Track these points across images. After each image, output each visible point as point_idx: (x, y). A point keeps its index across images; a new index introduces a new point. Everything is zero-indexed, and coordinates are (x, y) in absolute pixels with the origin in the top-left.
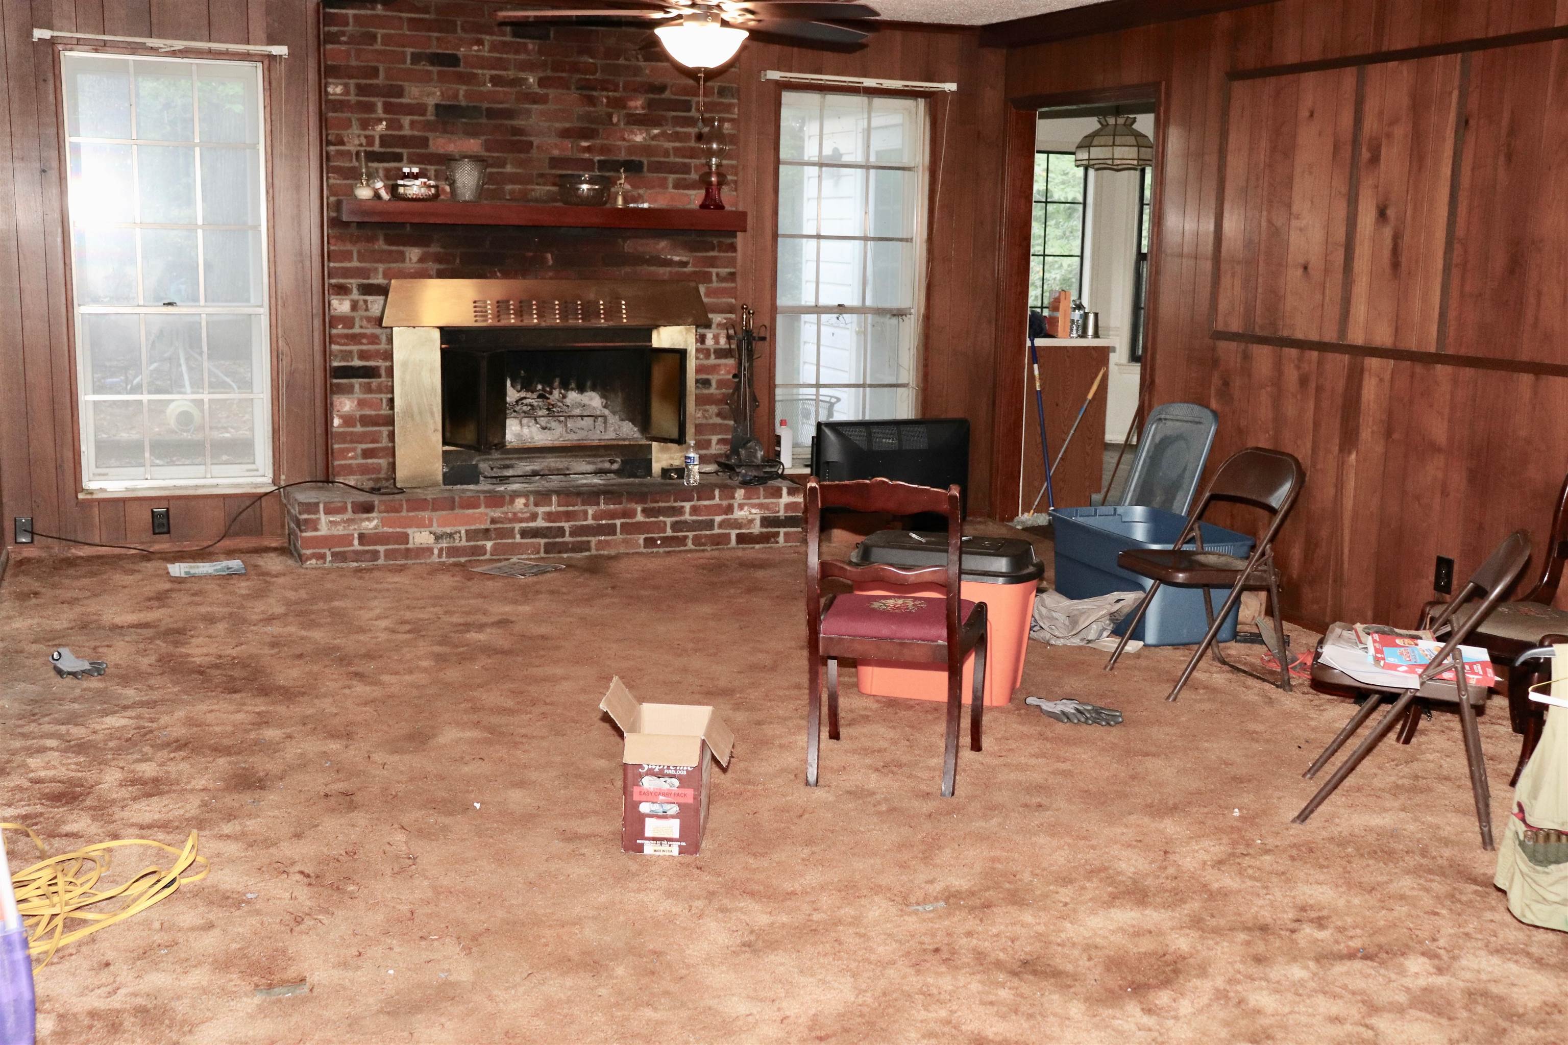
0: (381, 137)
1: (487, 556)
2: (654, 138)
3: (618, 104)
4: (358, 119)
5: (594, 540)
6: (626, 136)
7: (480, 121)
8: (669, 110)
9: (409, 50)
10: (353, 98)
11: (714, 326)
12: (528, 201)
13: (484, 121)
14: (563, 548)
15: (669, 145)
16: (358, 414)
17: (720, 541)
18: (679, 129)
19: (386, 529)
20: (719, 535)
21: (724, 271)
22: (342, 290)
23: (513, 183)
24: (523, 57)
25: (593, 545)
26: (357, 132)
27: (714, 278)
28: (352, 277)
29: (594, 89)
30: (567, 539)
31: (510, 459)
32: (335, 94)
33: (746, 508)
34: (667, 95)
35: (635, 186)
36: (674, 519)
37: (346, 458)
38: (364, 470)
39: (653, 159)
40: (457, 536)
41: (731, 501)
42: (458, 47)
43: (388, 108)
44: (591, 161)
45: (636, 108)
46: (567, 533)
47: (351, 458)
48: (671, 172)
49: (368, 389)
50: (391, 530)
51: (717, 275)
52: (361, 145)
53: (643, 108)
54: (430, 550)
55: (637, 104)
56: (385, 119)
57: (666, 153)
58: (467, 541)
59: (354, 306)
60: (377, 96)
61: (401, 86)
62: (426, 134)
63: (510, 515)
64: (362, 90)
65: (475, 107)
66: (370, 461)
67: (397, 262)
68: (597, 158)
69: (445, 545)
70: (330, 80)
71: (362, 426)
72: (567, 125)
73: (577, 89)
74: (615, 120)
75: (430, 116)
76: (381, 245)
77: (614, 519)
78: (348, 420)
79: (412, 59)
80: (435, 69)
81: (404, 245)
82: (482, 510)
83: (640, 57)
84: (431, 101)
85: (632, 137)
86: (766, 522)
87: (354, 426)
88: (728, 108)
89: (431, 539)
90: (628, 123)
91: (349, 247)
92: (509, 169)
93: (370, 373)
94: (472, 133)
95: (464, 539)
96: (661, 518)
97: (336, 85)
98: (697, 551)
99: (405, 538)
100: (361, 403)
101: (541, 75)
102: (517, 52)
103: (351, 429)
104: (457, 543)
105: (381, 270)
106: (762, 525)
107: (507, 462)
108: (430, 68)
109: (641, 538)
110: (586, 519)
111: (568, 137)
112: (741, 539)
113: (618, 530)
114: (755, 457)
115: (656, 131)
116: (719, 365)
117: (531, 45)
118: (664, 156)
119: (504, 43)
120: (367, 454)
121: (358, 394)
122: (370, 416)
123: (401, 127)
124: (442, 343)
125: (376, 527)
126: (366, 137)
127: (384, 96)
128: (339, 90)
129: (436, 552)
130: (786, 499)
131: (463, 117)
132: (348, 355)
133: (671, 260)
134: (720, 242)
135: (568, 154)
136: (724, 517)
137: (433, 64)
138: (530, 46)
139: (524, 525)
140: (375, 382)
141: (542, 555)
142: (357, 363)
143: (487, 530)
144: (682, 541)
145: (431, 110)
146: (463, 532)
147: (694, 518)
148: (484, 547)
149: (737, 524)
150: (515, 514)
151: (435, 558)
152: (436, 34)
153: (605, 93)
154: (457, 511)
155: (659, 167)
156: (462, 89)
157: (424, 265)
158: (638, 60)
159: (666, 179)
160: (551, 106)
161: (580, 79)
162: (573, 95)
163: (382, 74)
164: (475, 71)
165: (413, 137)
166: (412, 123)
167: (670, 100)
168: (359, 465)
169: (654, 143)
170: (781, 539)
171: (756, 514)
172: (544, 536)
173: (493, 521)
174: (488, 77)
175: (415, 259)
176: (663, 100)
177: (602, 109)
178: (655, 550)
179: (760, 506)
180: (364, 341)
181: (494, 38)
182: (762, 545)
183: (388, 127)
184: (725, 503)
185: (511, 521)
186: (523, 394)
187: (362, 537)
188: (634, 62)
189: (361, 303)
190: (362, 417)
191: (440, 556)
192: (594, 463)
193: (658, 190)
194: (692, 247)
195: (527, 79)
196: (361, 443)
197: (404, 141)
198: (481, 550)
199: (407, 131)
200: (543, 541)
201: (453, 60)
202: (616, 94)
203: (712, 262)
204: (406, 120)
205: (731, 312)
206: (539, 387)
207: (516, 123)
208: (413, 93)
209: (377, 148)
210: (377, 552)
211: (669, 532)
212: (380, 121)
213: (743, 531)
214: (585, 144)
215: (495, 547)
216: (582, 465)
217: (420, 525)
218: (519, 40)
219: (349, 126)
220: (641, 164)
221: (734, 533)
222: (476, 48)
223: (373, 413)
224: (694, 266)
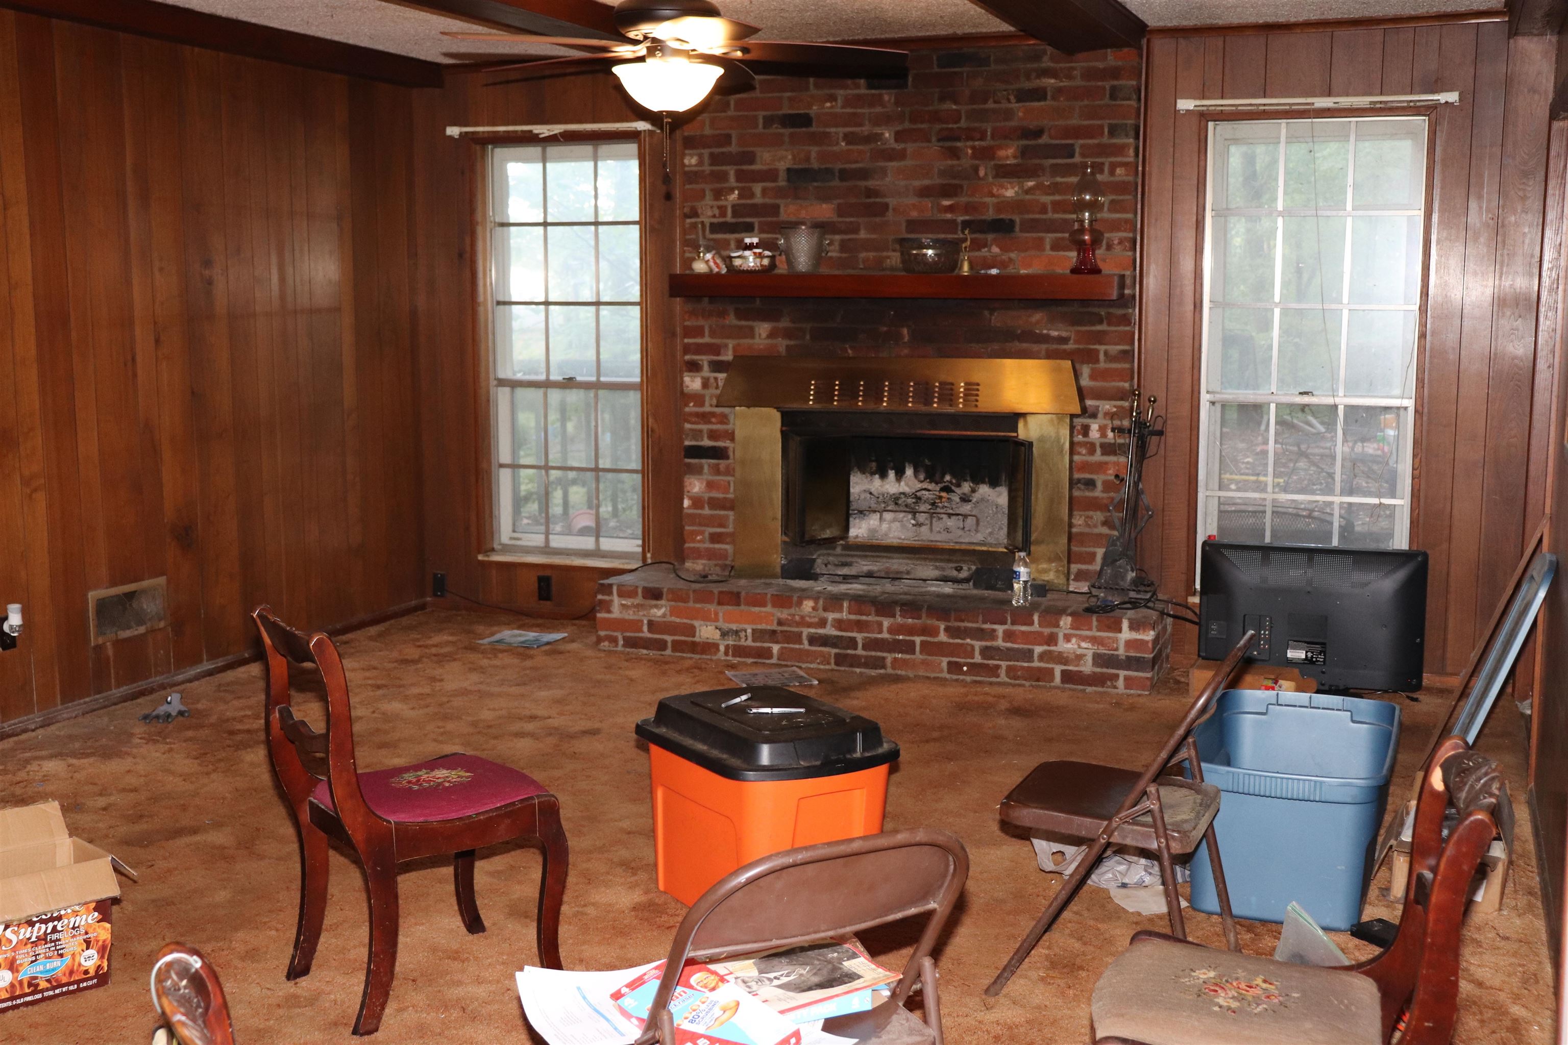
0: (733, 206)
1: (774, 661)
2: (1028, 191)
3: (985, 154)
4: (712, 190)
5: (889, 657)
6: (995, 190)
7: (832, 184)
8: (1047, 158)
9: (761, 114)
10: (707, 168)
11: (1100, 415)
12: (883, 270)
13: (836, 183)
14: (855, 661)
15: (1047, 199)
16: (706, 496)
17: (1043, 675)
18: (1059, 179)
19: (673, 619)
20: (1039, 669)
21: (1114, 349)
22: (694, 367)
23: (867, 250)
24: (878, 109)
25: (889, 661)
26: (711, 203)
27: (1102, 356)
28: (704, 354)
29: (958, 139)
30: (860, 651)
31: (852, 556)
32: (690, 166)
33: (1074, 640)
34: (1044, 140)
35: (1004, 249)
36: (984, 643)
37: (694, 541)
38: (711, 555)
39: (1027, 216)
40: (742, 634)
41: (1055, 630)
42: (810, 106)
43: (741, 176)
44: (954, 222)
45: (1007, 158)
46: (860, 646)
47: (699, 541)
48: (1048, 231)
49: (717, 471)
50: (678, 620)
51: (1106, 353)
52: (714, 216)
53: (1015, 157)
54: (716, 646)
55: (1008, 154)
56: (737, 188)
57: (1044, 210)
58: (754, 641)
59: (705, 384)
60: (729, 164)
61: (753, 152)
62: (778, 201)
63: (797, 618)
64: (715, 159)
65: (826, 169)
66: (717, 546)
67: (746, 337)
68: (960, 219)
69: (731, 643)
70: (687, 152)
71: (711, 509)
72: (927, 182)
73: (939, 140)
74: (982, 173)
75: (782, 183)
76: (731, 320)
77: (912, 634)
78: (697, 502)
79: (764, 123)
80: (787, 131)
81: (754, 320)
82: (769, 609)
83: (1012, 98)
84: (782, 166)
85: (1003, 192)
86: (1099, 659)
87: (702, 508)
88: (1120, 150)
89: (717, 635)
90: (997, 176)
91: (701, 322)
92: (863, 235)
93: (719, 453)
94: (824, 198)
95: (750, 639)
96: (968, 641)
97: (692, 156)
98: (1010, 684)
99: (691, 631)
100: (710, 485)
101: (899, 128)
102: (872, 105)
103: (699, 511)
104: (743, 642)
105: (731, 346)
106: (1095, 663)
107: (849, 560)
108: (782, 131)
109: (944, 661)
110: (881, 632)
111: (928, 196)
112: (1067, 677)
113: (918, 648)
114: (1123, 578)
115: (1031, 184)
116: (1106, 463)
117: (888, 96)
118: (1040, 213)
119: (859, 97)
120: (715, 538)
121: (707, 475)
122: (718, 499)
123: (752, 195)
124: (782, 426)
125: (664, 615)
126: (719, 207)
127: (735, 164)
128: (694, 161)
129: (722, 648)
130: (1126, 634)
131: (816, 181)
132: (697, 434)
133: (1048, 336)
134: (1108, 313)
135: (928, 215)
136: (1045, 648)
137: (784, 125)
138: (886, 98)
139: (813, 630)
140: (723, 463)
141: (833, 666)
142: (706, 442)
143: (774, 632)
144: (995, 670)
145: (782, 175)
146: (749, 631)
147: (1009, 645)
148: (769, 650)
149: (1061, 659)
150: (802, 617)
151: (721, 655)
152: (789, 94)
153: (970, 143)
154: (743, 607)
155: (1032, 226)
156: (814, 150)
157: (774, 341)
158: (1009, 101)
159: (1041, 239)
160: (908, 162)
161: (941, 130)
162: (935, 147)
163: (734, 141)
164: (828, 130)
165: (764, 206)
166: (764, 191)
167: (1047, 146)
168: (707, 550)
169: (1028, 197)
170: (1121, 683)
171: (1087, 649)
172: (834, 646)
173: (780, 623)
174: (841, 135)
175: (764, 335)
176: (1039, 146)
177: (966, 162)
178: (961, 677)
179: (1093, 640)
180: (713, 420)
181: (849, 92)
182: (1094, 688)
183: (740, 196)
184: (1047, 631)
185: (798, 624)
186: (926, 485)
187: (651, 624)
188: (1004, 105)
189: (712, 380)
190: (710, 499)
191: (726, 654)
192: (943, 569)
193: (1032, 253)
194: (1075, 321)
195: (882, 134)
196: (708, 526)
197: (756, 210)
198: (768, 653)
199: (758, 199)
200: (834, 651)
201: (804, 120)
202: (983, 143)
203: (1100, 338)
204: (758, 188)
205: (1122, 399)
206: (948, 478)
207: (870, 183)
208: (766, 158)
209: (729, 218)
210: (665, 642)
211: (978, 659)
212: (732, 190)
213: (1071, 668)
214: (946, 203)
215: (782, 652)
216: (927, 570)
217: (706, 618)
218: (873, 91)
219: (703, 197)
220: (1012, 222)
221: (1058, 669)
222: (828, 104)
223: (721, 496)
224: (1076, 342)
